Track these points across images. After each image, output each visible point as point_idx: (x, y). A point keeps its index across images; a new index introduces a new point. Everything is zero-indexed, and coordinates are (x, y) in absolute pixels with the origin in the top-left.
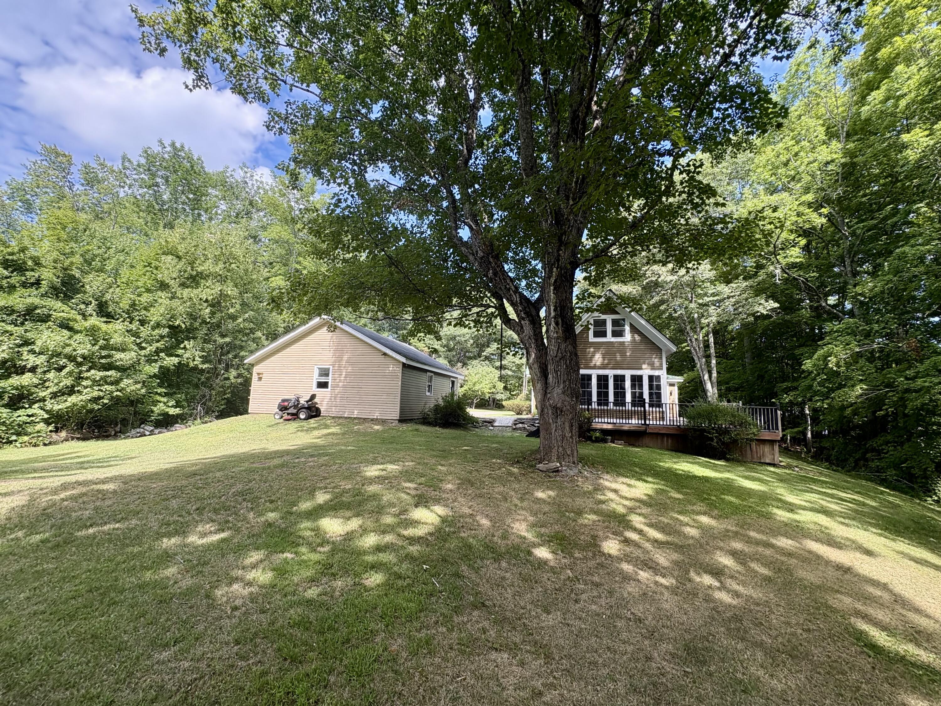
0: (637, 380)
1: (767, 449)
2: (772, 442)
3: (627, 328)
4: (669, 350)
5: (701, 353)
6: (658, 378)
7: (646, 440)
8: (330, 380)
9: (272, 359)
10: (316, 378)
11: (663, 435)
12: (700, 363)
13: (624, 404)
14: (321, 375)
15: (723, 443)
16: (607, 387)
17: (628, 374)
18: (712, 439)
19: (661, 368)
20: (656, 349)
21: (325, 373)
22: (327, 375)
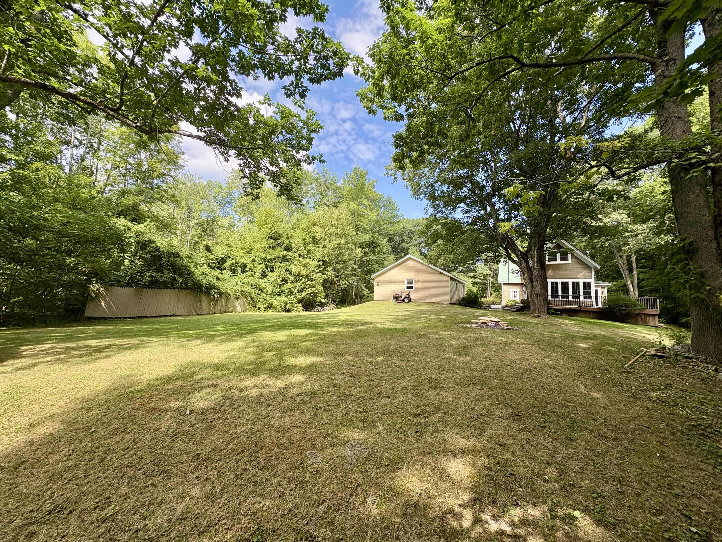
0: (576, 285)
1: (651, 319)
2: (654, 315)
3: (570, 256)
4: (595, 268)
5: (625, 267)
6: (589, 283)
7: (581, 314)
8: (413, 285)
9: (384, 275)
10: (406, 284)
11: (590, 312)
12: (625, 273)
13: (568, 297)
14: (408, 283)
15: (623, 314)
16: (557, 288)
17: (570, 281)
18: (616, 312)
19: (591, 278)
20: (588, 267)
21: (411, 282)
22: (412, 283)
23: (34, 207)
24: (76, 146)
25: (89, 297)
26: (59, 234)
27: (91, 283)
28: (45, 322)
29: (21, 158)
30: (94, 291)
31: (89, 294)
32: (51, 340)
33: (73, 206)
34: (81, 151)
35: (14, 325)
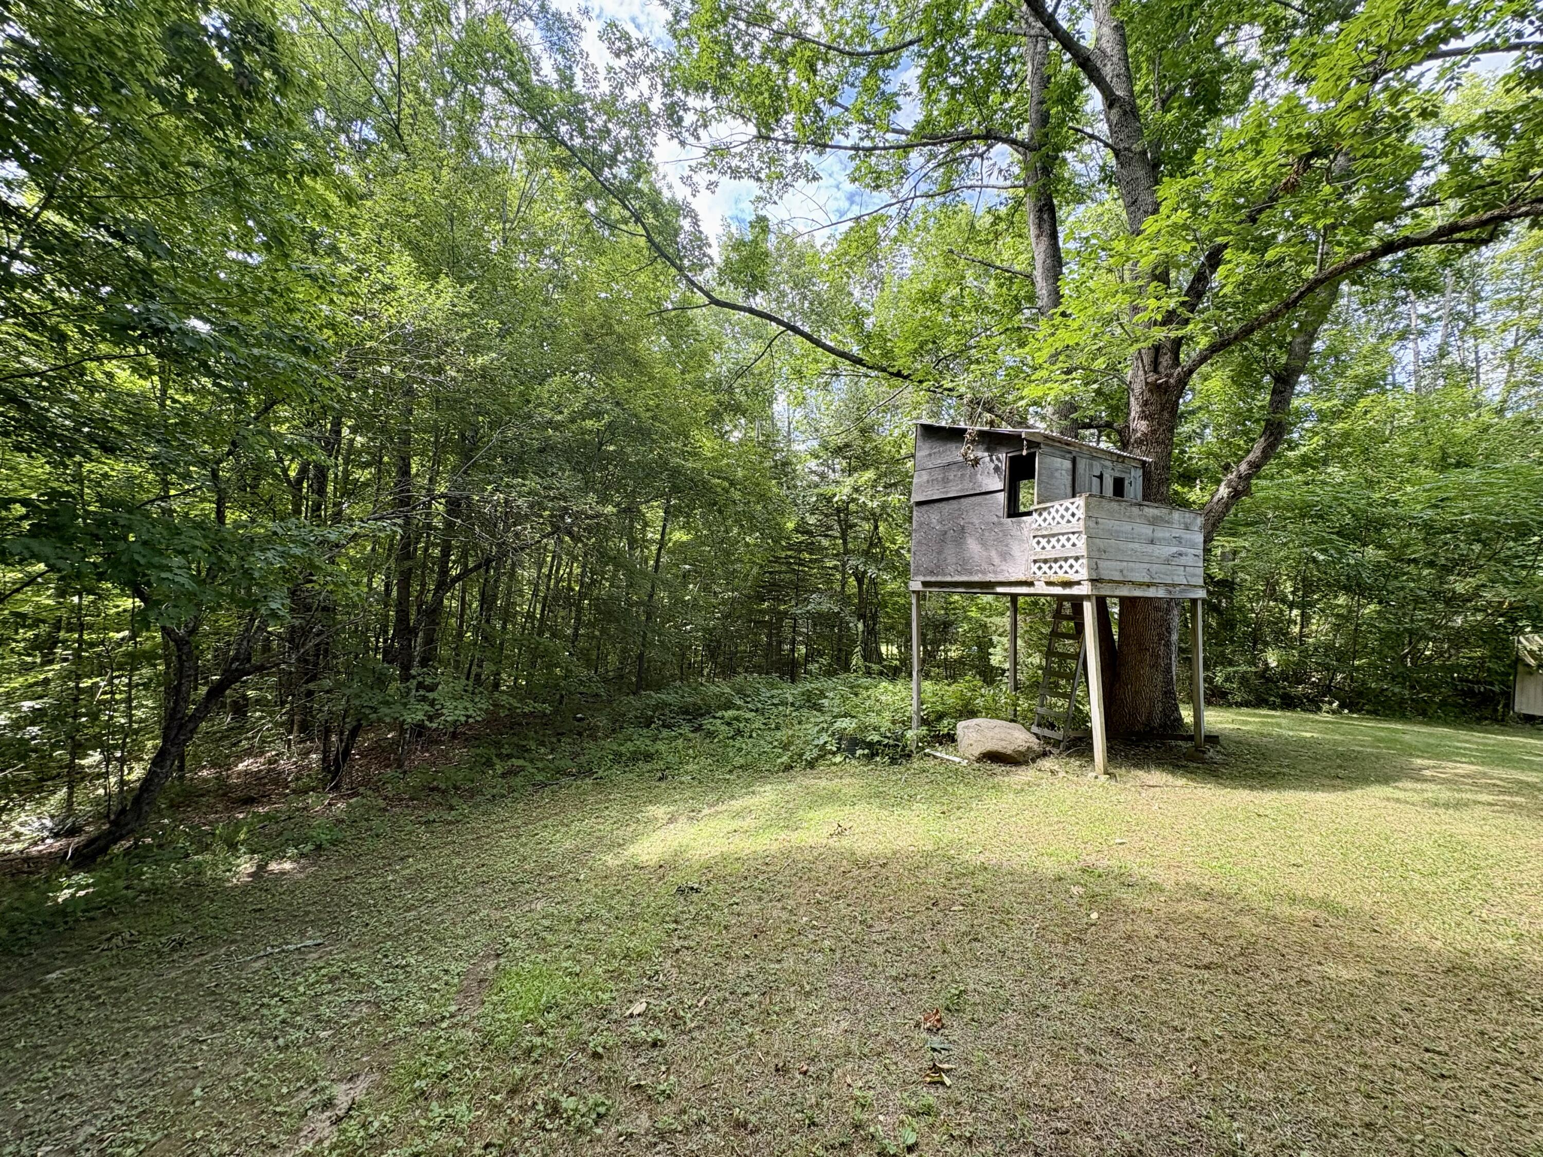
23: (1371, 484)
24: (1421, 333)
25: (1520, 668)
26: (1429, 529)
27: (1520, 631)
28: (1424, 713)
29: (1336, 402)
30: (1531, 653)
31: (1519, 660)
32: (1464, 755)
33: (1443, 464)
34: (1436, 338)
35: (1369, 712)
